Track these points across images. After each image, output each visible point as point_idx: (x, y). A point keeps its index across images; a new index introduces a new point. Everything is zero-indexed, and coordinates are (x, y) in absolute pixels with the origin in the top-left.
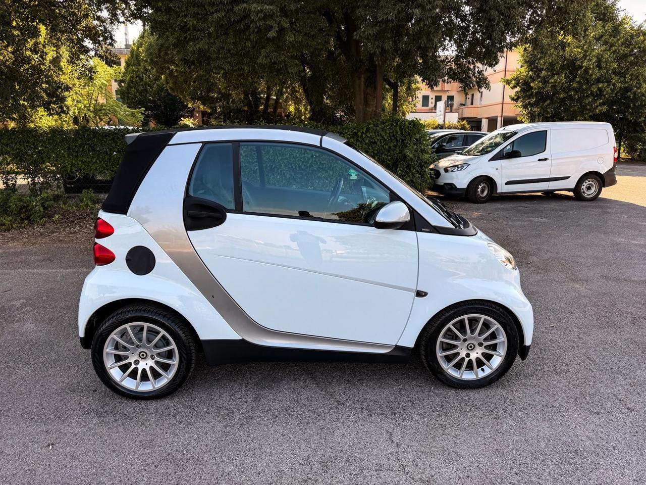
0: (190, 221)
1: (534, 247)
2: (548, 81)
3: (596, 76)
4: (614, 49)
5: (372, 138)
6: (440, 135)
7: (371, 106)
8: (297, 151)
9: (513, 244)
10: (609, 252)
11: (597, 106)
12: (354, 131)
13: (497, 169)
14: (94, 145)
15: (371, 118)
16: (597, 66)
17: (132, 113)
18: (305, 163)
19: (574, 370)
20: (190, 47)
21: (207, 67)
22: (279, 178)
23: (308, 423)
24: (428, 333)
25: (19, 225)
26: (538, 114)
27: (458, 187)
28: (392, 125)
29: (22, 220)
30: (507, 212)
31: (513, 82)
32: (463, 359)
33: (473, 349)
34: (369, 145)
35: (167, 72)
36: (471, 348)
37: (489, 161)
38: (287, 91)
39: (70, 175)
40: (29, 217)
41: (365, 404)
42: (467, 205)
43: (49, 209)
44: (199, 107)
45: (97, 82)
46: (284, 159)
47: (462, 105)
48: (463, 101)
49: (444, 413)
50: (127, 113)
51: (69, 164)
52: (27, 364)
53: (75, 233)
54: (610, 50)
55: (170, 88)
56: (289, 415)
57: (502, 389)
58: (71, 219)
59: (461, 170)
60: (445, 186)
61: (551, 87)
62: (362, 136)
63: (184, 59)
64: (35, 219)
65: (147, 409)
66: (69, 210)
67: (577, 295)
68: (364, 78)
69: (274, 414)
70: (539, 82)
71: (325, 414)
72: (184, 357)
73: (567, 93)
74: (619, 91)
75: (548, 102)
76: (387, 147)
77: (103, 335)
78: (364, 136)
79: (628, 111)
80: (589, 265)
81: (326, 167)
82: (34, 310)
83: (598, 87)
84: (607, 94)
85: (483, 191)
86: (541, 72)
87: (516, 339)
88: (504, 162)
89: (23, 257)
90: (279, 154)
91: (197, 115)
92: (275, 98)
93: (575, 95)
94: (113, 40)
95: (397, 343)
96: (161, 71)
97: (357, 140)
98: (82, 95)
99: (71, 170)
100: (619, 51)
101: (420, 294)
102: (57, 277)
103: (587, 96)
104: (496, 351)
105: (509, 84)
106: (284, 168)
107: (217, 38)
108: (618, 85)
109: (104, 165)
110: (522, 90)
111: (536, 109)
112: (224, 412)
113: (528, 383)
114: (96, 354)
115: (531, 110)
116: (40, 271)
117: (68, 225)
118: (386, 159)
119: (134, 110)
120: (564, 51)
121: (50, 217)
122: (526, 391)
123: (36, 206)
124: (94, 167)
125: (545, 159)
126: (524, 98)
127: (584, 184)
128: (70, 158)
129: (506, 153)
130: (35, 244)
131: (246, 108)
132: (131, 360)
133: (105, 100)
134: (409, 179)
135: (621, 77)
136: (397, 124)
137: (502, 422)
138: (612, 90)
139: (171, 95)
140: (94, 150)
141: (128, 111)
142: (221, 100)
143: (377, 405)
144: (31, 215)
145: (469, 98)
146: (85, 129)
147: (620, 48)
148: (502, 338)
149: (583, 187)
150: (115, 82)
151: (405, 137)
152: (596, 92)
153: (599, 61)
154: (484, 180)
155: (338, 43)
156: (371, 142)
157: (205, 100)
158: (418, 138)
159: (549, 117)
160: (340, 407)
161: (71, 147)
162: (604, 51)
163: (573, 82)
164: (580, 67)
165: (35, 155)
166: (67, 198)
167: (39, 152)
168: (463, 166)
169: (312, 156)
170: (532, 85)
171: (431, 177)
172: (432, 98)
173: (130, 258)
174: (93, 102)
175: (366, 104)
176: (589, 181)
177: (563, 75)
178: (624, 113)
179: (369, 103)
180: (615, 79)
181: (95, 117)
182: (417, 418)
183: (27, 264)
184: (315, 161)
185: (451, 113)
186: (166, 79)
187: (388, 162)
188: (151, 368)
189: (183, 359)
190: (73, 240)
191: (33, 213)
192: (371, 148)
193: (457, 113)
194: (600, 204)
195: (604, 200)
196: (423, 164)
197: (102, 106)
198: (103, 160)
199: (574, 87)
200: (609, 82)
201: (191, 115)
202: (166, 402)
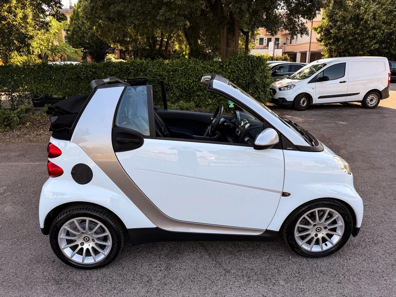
0: (117, 145)
1: (342, 143)
2: (342, 28)
3: (372, 24)
4: (384, 7)
5: (233, 69)
6: (273, 65)
7: (231, 47)
8: (183, 78)
9: (328, 140)
10: (392, 146)
11: (372, 45)
12: (221, 64)
13: (313, 88)
14: (51, 76)
15: (231, 55)
16: (373, 18)
17: (76, 51)
18: (188, 86)
19: (387, 241)
20: (112, 9)
21: (123, 22)
22: (172, 96)
23: (206, 289)
24: (289, 221)
25: (4, 130)
26: (335, 50)
27: (288, 100)
28: (246, 60)
29: (6, 126)
30: (320, 117)
31: (319, 29)
32: (313, 238)
33: (320, 231)
34: (230, 74)
35: (97, 24)
36: (319, 230)
37: (308, 83)
38: (174, 36)
39: (36, 96)
40: (10, 124)
41: (245, 272)
42: (294, 112)
43: (23, 119)
44: (117, 47)
45: (52, 31)
46: (175, 83)
47: (285, 44)
48: (285, 41)
49: (302, 278)
50: (72, 51)
51: (35, 88)
52: (7, 239)
53: (40, 135)
54: (381, 7)
55: (99, 35)
56: (192, 281)
57: (339, 257)
58: (37, 125)
59: (290, 89)
60: (280, 100)
61: (343, 33)
62: (226, 67)
63: (108, 17)
64: (14, 126)
65: (91, 277)
66: (36, 119)
67: (377, 179)
68: (226, 28)
69: (181, 281)
70: (335, 29)
71: (217, 280)
72: (116, 241)
73: (353, 36)
74: (386, 34)
75: (341, 42)
76: (242, 75)
77: (57, 226)
78: (227, 67)
79: (392, 48)
80: (380, 156)
81: (202, 88)
82: (12, 194)
83: (373, 32)
84: (379, 37)
85: (303, 103)
86: (337, 23)
87: (351, 224)
88: (318, 84)
89: (6, 153)
90: (172, 80)
91: (117, 52)
92: (166, 40)
93: (358, 37)
94: (60, 4)
95: (267, 228)
96: (93, 23)
97: (223, 70)
98: (43, 40)
99: (36, 92)
100: (387, 8)
101: (284, 194)
102: (28, 168)
103: (366, 38)
104: (336, 232)
105: (316, 31)
106: (175, 89)
107: (129, 3)
108: (386, 31)
109: (58, 89)
110: (325, 34)
111: (333, 47)
112: (145, 279)
113: (357, 252)
114: (53, 240)
115: (330, 47)
116: (16, 164)
117: (36, 129)
118: (242, 82)
119: (76, 49)
120: (359, 9)
121: (24, 124)
122: (356, 259)
123: (14, 117)
124: (51, 90)
125: (344, 82)
126: (325, 40)
127: (369, 97)
128: (35, 84)
129: (319, 78)
130: (14, 143)
131: (148, 48)
132: (78, 242)
133: (58, 43)
134: (257, 96)
135: (388, 26)
136: (249, 59)
137: (344, 286)
138: (382, 34)
139: (99, 39)
140: (51, 79)
141: (73, 50)
142: (132, 42)
143: (253, 272)
144: (11, 123)
145: (289, 40)
146: (44, 64)
147: (388, 6)
148: (341, 223)
149: (367, 100)
150: (64, 31)
151: (254, 68)
152: (372, 35)
153: (374, 15)
154: (305, 95)
155: (209, 5)
156: (232, 71)
157: (122, 43)
158: (263, 68)
159: (341, 52)
160: (227, 274)
161: (35, 76)
162: (378, 8)
163: (357, 29)
164: (362, 19)
165: (12, 82)
166: (35, 110)
167: (15, 80)
168: (291, 87)
169: (193, 81)
170: (331, 31)
171: (270, 94)
172: (265, 40)
173: (74, 172)
174: (50, 44)
175: (228, 45)
176: (372, 96)
177: (351, 24)
178: (389, 48)
179: (230, 45)
180: (384, 27)
181: (52, 54)
182: (283, 283)
183: (8, 159)
184: (195, 84)
185: (278, 49)
186: (97, 29)
187: (243, 84)
188: (93, 248)
189: (115, 242)
190: (39, 140)
191: (12, 122)
192: (232, 75)
193: (282, 50)
194: (379, 111)
195: (381, 108)
196: (265, 85)
197: (56, 47)
198: (57, 85)
199: (358, 32)
200: (380, 28)
201: (113, 52)
202: (104, 270)
